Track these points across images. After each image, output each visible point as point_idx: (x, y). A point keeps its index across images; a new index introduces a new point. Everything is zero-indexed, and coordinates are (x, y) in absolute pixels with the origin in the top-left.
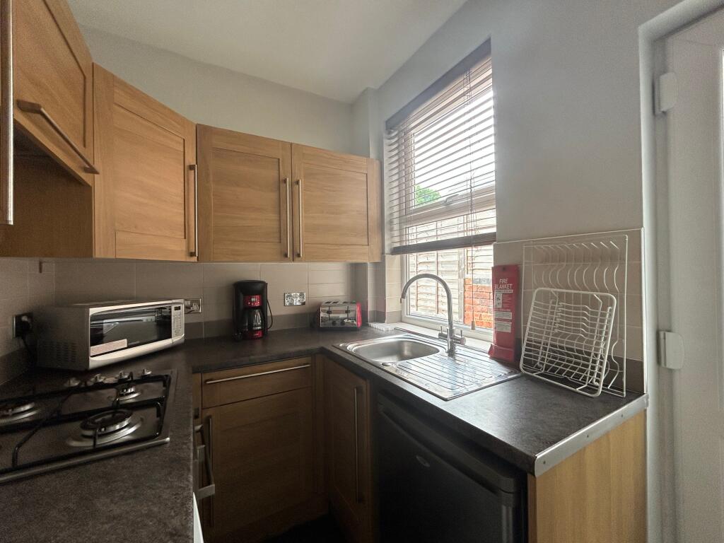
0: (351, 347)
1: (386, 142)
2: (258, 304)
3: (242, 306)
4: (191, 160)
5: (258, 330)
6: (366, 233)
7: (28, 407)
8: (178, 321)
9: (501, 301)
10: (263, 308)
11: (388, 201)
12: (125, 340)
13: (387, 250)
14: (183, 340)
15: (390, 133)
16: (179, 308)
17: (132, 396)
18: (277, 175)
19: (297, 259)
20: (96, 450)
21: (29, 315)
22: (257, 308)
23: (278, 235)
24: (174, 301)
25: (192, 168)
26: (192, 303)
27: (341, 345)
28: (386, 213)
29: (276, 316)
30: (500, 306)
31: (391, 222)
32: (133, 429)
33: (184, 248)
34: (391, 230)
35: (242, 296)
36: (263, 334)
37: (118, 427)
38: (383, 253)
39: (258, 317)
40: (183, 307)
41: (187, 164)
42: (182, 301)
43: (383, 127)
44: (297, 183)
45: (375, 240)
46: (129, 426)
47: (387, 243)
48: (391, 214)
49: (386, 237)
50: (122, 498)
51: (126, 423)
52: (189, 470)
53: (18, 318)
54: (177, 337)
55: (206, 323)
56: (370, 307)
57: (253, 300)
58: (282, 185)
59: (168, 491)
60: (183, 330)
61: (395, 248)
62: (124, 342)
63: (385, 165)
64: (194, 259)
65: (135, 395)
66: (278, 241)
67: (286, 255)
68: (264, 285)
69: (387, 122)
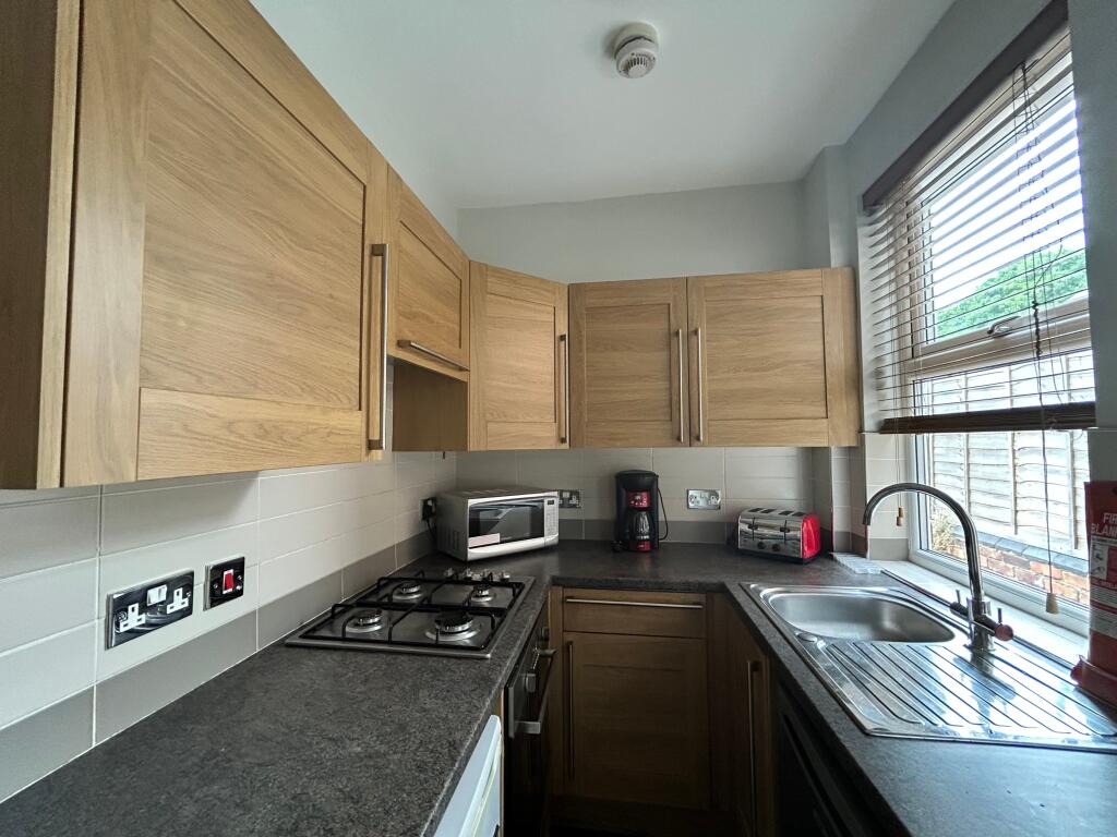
0: (769, 593)
1: (863, 231)
2: (645, 504)
3: (624, 506)
4: (563, 329)
5: (644, 540)
6: (823, 396)
7: (415, 590)
8: (552, 516)
9: (1104, 564)
10: (652, 511)
11: (870, 336)
12: (498, 535)
13: (869, 424)
14: (556, 541)
15: (872, 213)
16: (552, 503)
17: (486, 600)
18: (667, 326)
19: (696, 443)
20: (437, 645)
21: (434, 499)
22: (644, 509)
23: (667, 409)
24: (546, 494)
25: (562, 338)
26: (571, 495)
27: (752, 586)
28: (867, 356)
29: (674, 523)
30: (1103, 576)
31: (878, 374)
32: (471, 634)
33: (554, 434)
34: (880, 387)
35: (624, 492)
36: (652, 546)
37: (460, 629)
38: (861, 430)
39: (645, 521)
40: (557, 501)
41: (558, 334)
42: (556, 493)
43: (857, 204)
44: (696, 332)
45: (842, 407)
46: (468, 630)
47: (867, 412)
48: (879, 359)
49: (867, 400)
50: (436, 697)
51: (467, 626)
52: (490, 692)
53: (425, 502)
54: (550, 537)
55: (586, 521)
56: (839, 525)
57: (638, 498)
58: (674, 341)
59: (466, 705)
60: (556, 529)
61: (888, 421)
62: (496, 537)
63: (862, 272)
64: (566, 446)
65: (488, 599)
66: (668, 418)
67: (679, 439)
68: (654, 477)
69: (864, 196)
